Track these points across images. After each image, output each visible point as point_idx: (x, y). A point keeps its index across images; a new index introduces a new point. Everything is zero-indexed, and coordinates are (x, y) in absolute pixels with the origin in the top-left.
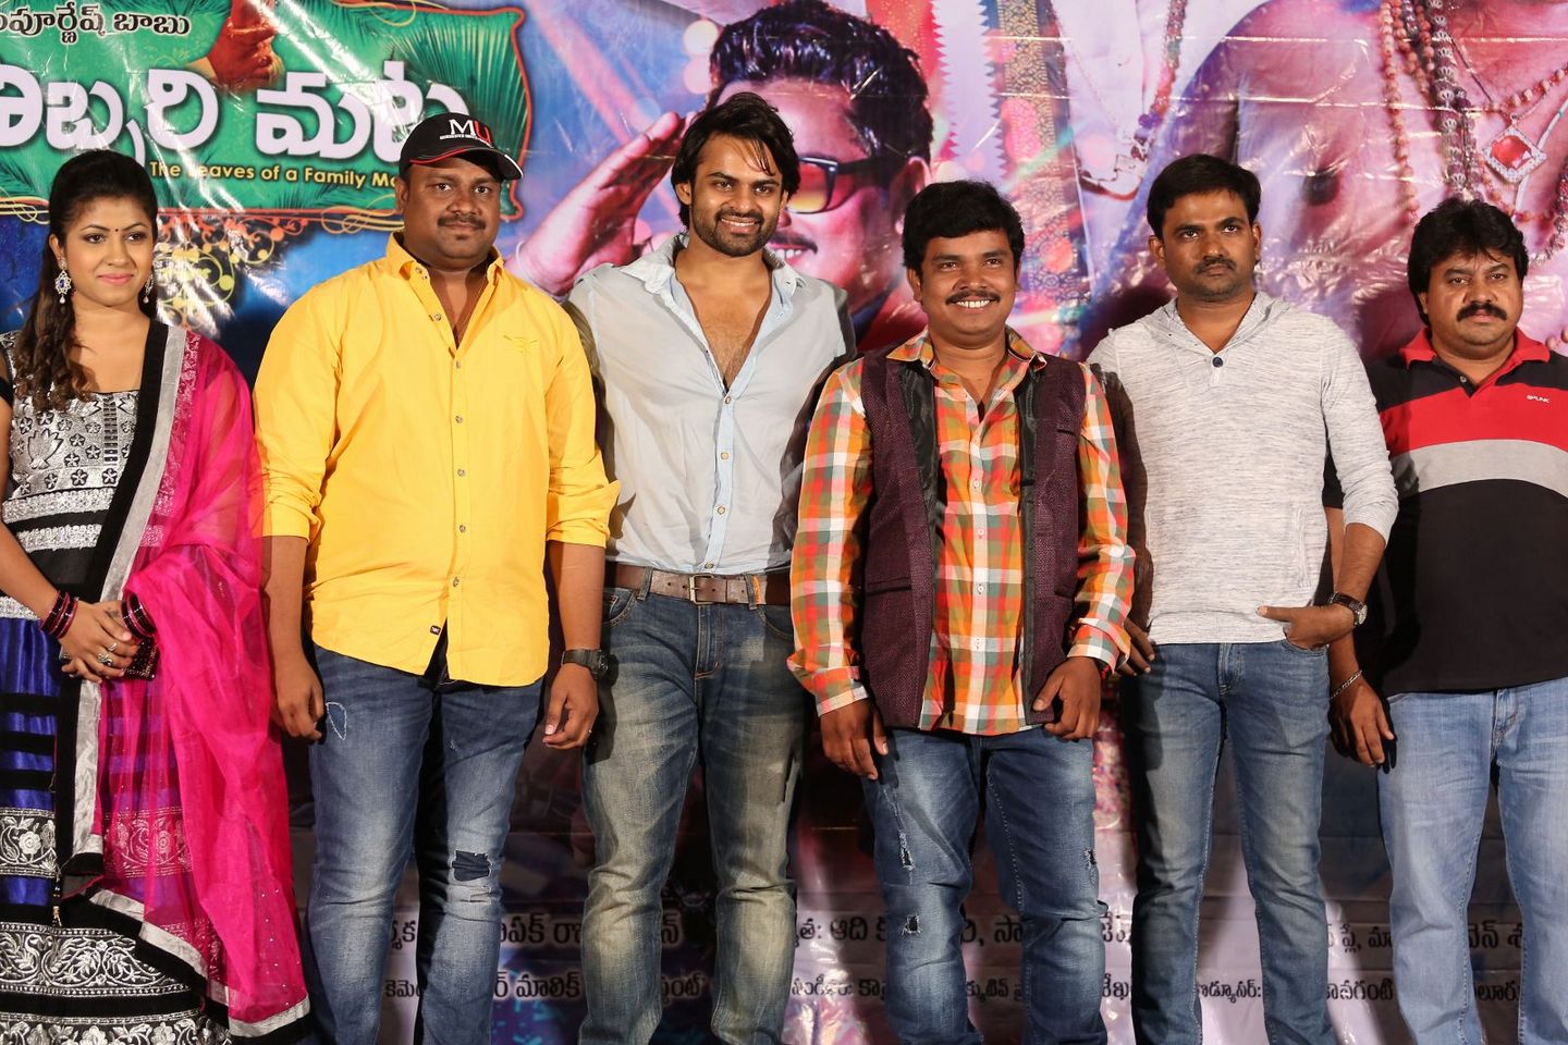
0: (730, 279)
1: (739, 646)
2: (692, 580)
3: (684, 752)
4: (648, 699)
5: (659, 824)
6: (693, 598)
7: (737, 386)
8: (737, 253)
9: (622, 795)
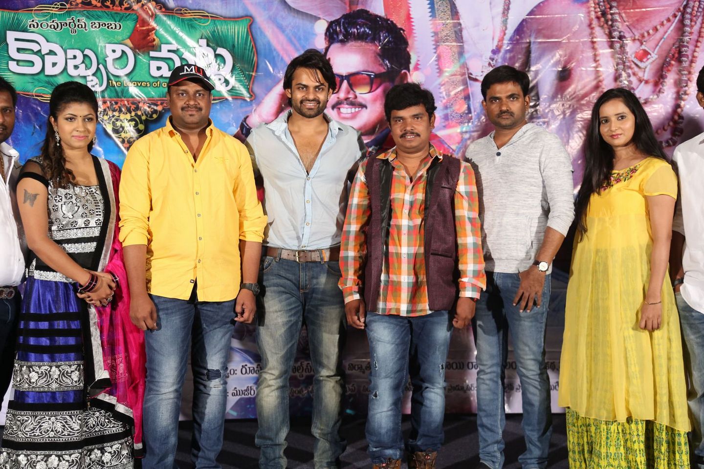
0: (309, 128)
1: (317, 278)
2: (297, 253)
3: (296, 323)
4: (280, 301)
5: (286, 353)
6: (298, 260)
7: (312, 173)
8: (310, 117)
9: (271, 341)
